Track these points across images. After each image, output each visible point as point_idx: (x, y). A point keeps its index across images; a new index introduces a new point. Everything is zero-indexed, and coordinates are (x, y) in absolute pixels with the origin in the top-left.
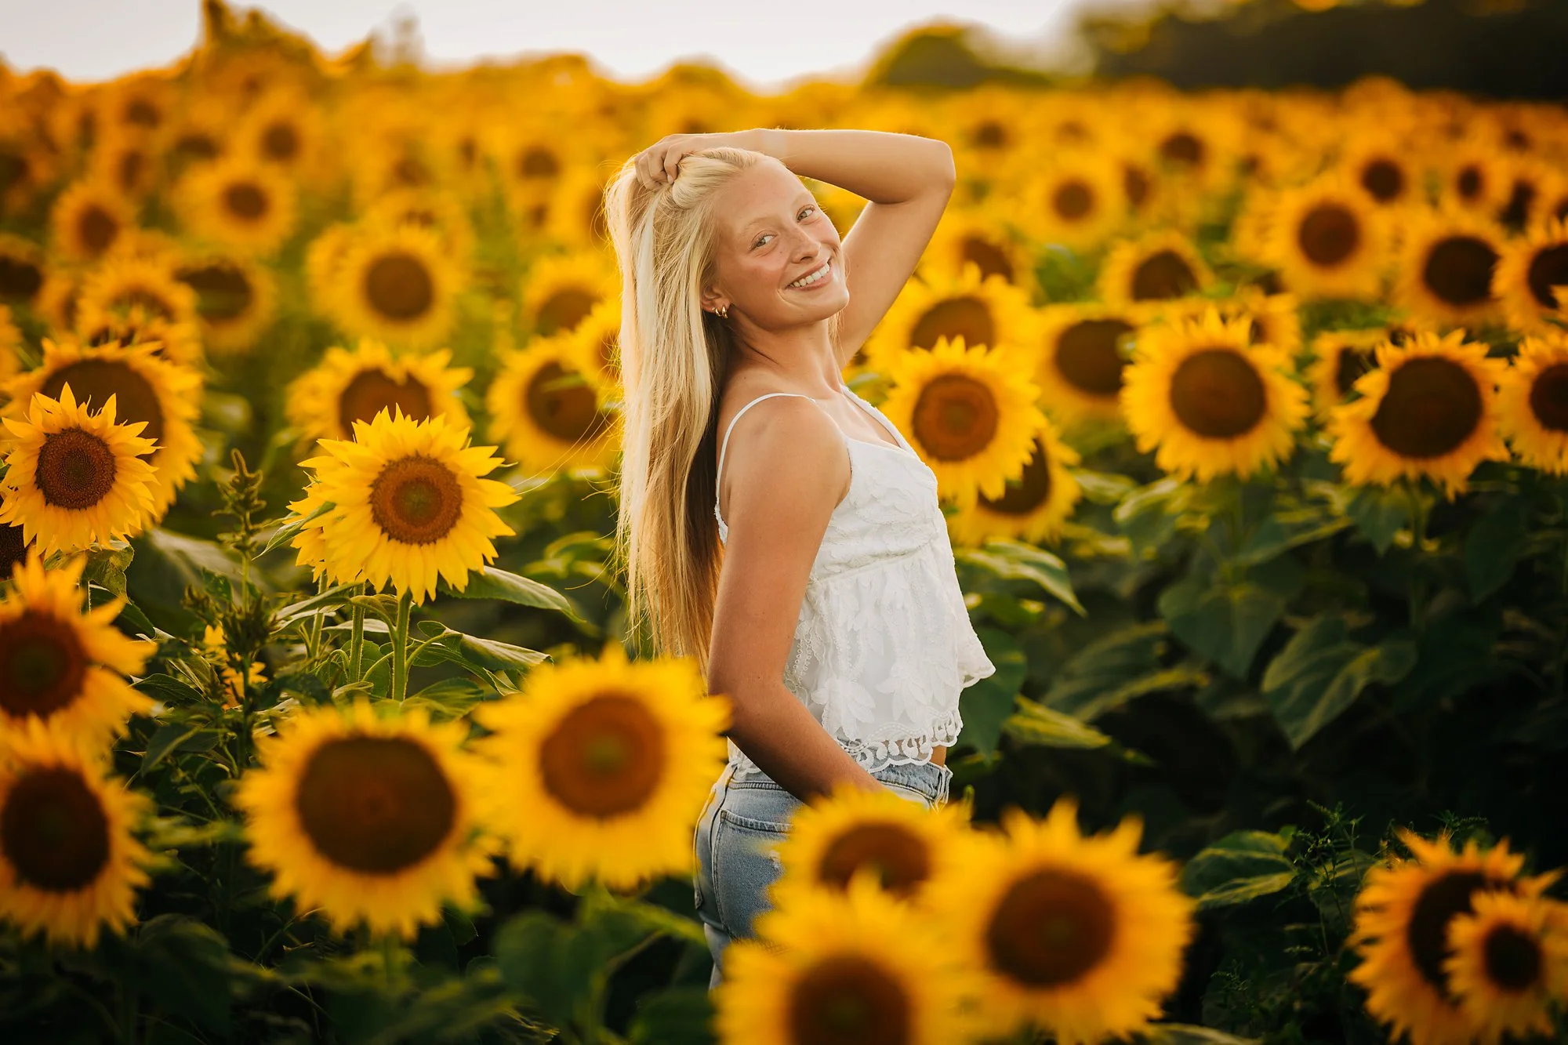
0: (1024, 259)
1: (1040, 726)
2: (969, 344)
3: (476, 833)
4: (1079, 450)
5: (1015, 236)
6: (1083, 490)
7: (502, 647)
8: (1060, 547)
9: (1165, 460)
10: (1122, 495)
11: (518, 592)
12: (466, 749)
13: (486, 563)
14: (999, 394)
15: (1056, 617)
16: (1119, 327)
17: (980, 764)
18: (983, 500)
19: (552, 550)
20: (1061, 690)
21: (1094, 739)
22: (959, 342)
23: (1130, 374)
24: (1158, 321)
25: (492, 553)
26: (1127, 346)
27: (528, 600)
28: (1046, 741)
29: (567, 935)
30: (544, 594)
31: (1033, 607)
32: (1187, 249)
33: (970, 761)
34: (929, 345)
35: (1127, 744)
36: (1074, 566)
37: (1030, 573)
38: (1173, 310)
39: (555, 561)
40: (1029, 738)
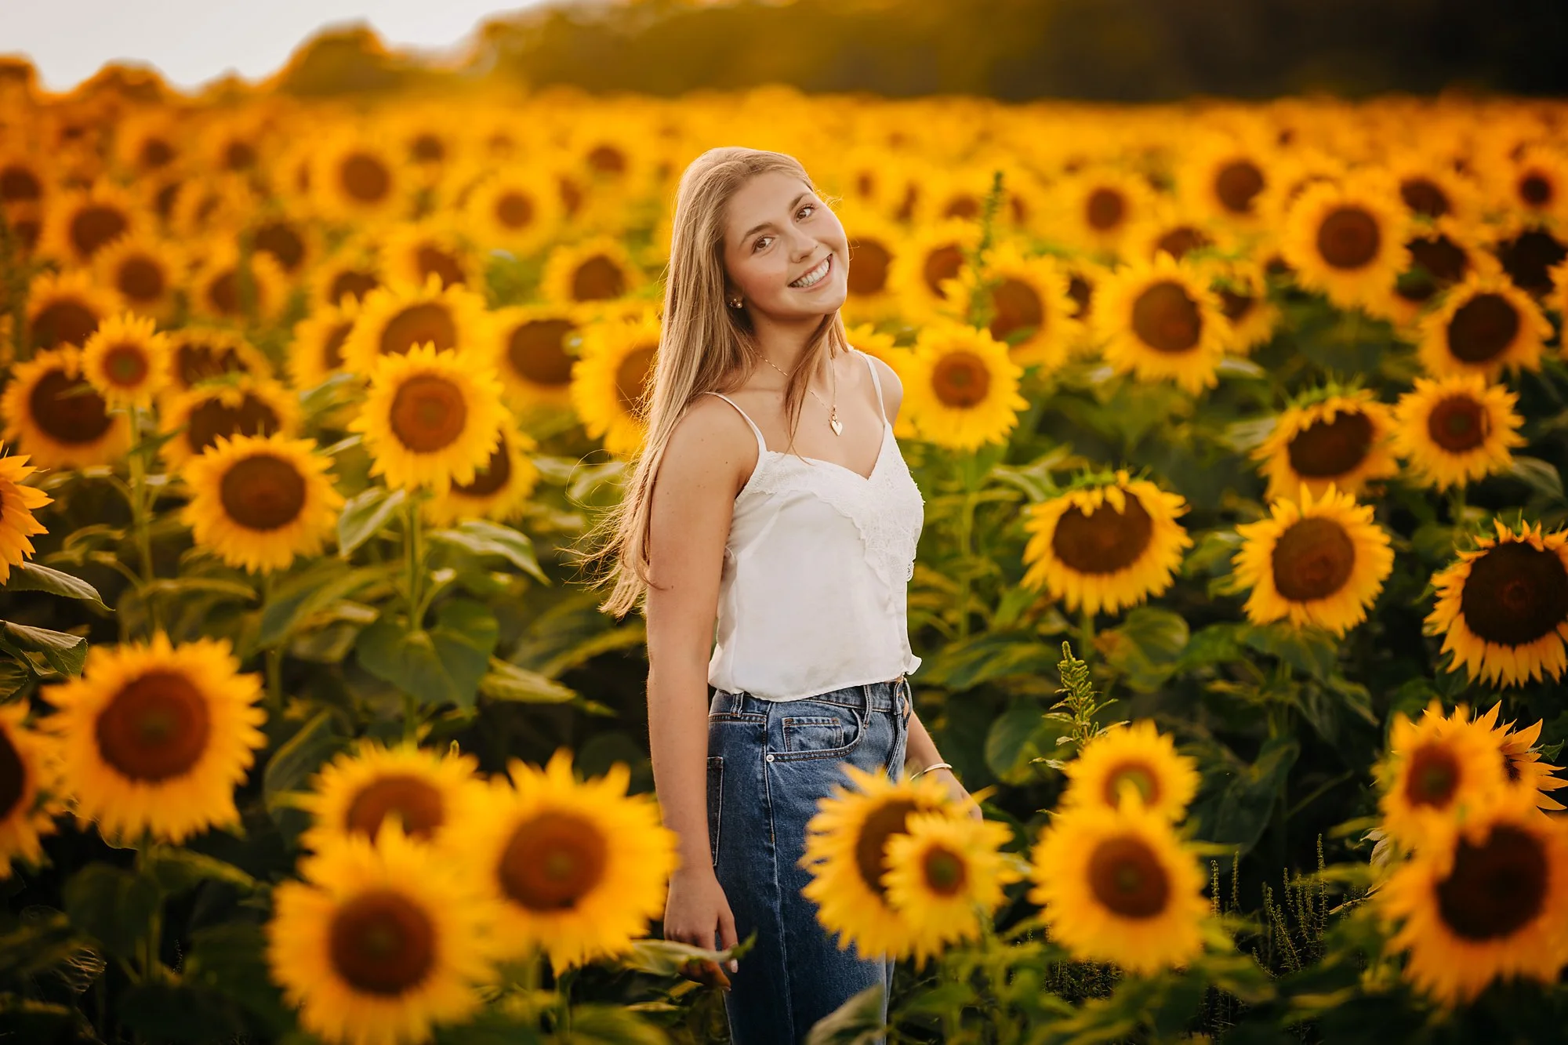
0: (474, 264)
1: (512, 684)
2: (438, 350)
3: (43, 797)
4: (535, 437)
5: (465, 246)
6: (540, 472)
7: (42, 632)
8: (523, 524)
9: (612, 445)
10: (575, 477)
11: (54, 584)
12: (31, 727)
13: (25, 559)
14: (466, 391)
15: (520, 585)
16: (563, 326)
17: (461, 719)
18: (455, 487)
19: (69, 541)
20: (527, 650)
21: (560, 693)
22: (430, 347)
23: (578, 369)
24: (599, 319)
25: (30, 549)
26: (572, 343)
27: (64, 592)
28: (518, 697)
29: (127, 882)
30: (78, 586)
31: (503, 579)
32: (620, 254)
33: (450, 716)
34: (403, 350)
35: (589, 697)
36: (537, 539)
37: (500, 549)
38: (613, 309)
39: (73, 552)
40: (503, 695)
